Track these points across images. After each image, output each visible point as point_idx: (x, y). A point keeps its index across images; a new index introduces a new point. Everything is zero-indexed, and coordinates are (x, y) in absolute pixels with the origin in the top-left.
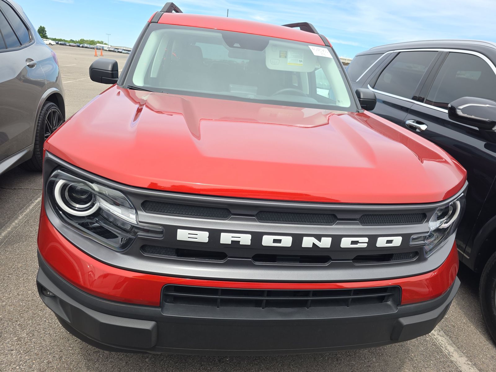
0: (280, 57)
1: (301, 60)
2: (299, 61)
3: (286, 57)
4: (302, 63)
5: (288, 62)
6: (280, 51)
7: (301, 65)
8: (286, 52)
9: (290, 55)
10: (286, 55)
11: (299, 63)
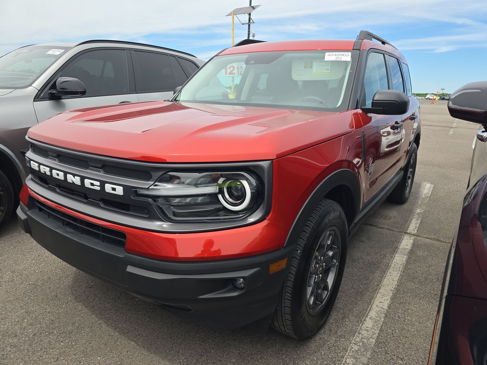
0: (305, 68)
1: (327, 68)
2: (326, 69)
3: (311, 67)
4: (328, 71)
5: (314, 72)
6: (305, 62)
7: (328, 73)
8: (312, 62)
9: (315, 65)
10: (312, 65)
11: (325, 71)
